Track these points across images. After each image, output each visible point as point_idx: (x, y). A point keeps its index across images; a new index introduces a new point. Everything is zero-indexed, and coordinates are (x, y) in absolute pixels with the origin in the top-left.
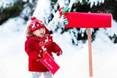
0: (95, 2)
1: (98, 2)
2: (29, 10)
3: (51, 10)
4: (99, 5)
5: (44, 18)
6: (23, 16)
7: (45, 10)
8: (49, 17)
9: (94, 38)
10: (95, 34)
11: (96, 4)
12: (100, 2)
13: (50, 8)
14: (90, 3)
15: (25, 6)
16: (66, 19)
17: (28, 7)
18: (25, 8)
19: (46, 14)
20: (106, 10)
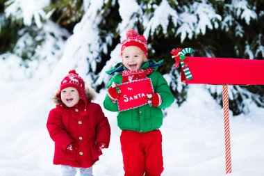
0: (188, 32)
1: (194, 32)
2: (30, 41)
3: (100, 46)
4: (196, 37)
5: (88, 59)
6: (19, 51)
7: (90, 45)
8: (98, 58)
10: (186, 89)
11: (190, 36)
12: (197, 32)
14: (180, 34)
15: (21, 32)
16: (188, 69)
17: (27, 35)
18: (21, 36)
19: (92, 53)
20: (202, 46)
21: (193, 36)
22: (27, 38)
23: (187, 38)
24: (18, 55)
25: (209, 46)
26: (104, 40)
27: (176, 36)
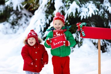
0: (84, 16)
1: (86, 16)
2: (15, 17)
3: (46, 20)
4: (87, 18)
5: (40, 26)
6: (11, 21)
7: (41, 20)
8: (44, 26)
9: (82, 44)
10: (82, 40)
11: (85, 18)
12: (88, 16)
13: (45, 18)
14: (81, 16)
15: (12, 13)
17: (14, 14)
18: (12, 15)
19: (42, 23)
20: (90, 22)
21: (86, 18)
22: (14, 16)
23: (83, 18)
24: (10, 23)
25: (93, 22)
26: (47, 18)
27: (79, 17)
